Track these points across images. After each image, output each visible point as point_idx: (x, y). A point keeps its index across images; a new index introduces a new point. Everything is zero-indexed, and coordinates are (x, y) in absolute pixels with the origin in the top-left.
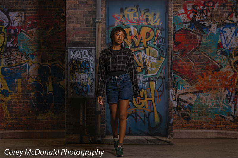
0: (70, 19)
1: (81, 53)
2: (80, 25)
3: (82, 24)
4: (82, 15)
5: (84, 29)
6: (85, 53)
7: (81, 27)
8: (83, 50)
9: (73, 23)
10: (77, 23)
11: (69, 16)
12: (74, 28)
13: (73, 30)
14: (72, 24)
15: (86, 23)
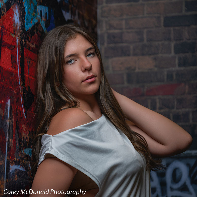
0: (112, 38)
1: (162, 175)
2: (155, 59)
3: (160, 55)
4: (162, 19)
5: (170, 76)
6: (178, 174)
7: (156, 69)
8: (168, 165)
9: (125, 53)
10: (143, 55)
11: (111, 27)
12: (129, 76)
13: (126, 84)
14: (122, 59)
15: (176, 52)
